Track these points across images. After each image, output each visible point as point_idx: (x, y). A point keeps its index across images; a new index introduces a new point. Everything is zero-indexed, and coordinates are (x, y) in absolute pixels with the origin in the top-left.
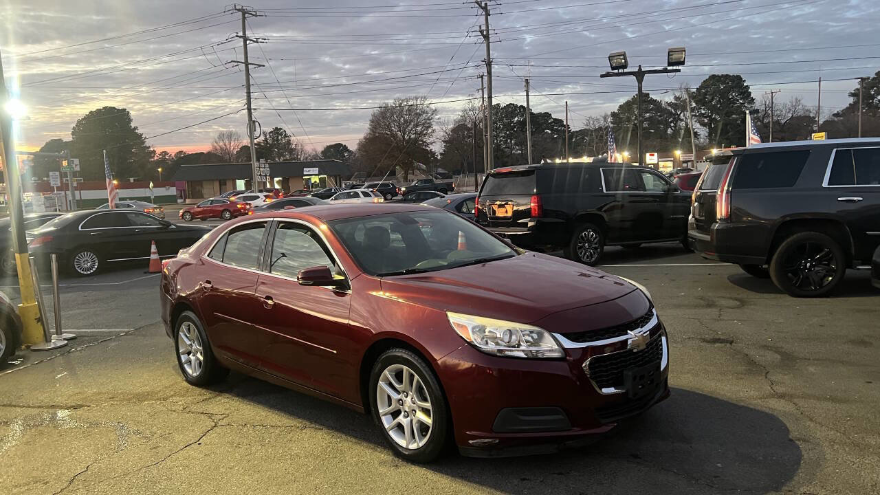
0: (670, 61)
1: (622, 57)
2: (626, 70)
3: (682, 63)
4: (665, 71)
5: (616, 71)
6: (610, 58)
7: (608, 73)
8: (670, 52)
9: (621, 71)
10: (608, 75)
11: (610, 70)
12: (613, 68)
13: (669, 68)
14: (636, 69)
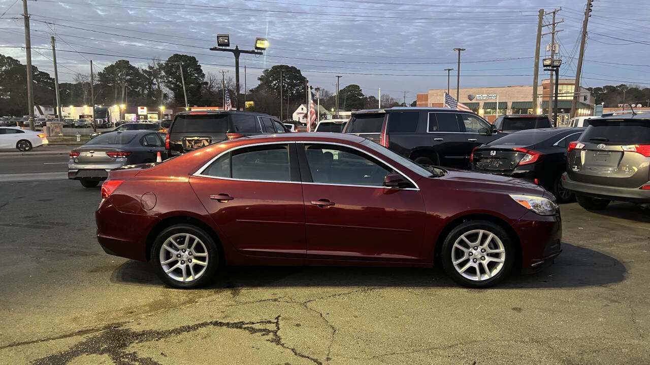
0: (257, 46)
1: (227, 38)
2: (227, 48)
3: (264, 49)
4: (253, 52)
5: (221, 47)
6: (218, 37)
8: (258, 40)
9: (223, 48)
10: (215, 49)
11: (217, 46)
12: (219, 45)
13: (256, 51)
14: (234, 48)
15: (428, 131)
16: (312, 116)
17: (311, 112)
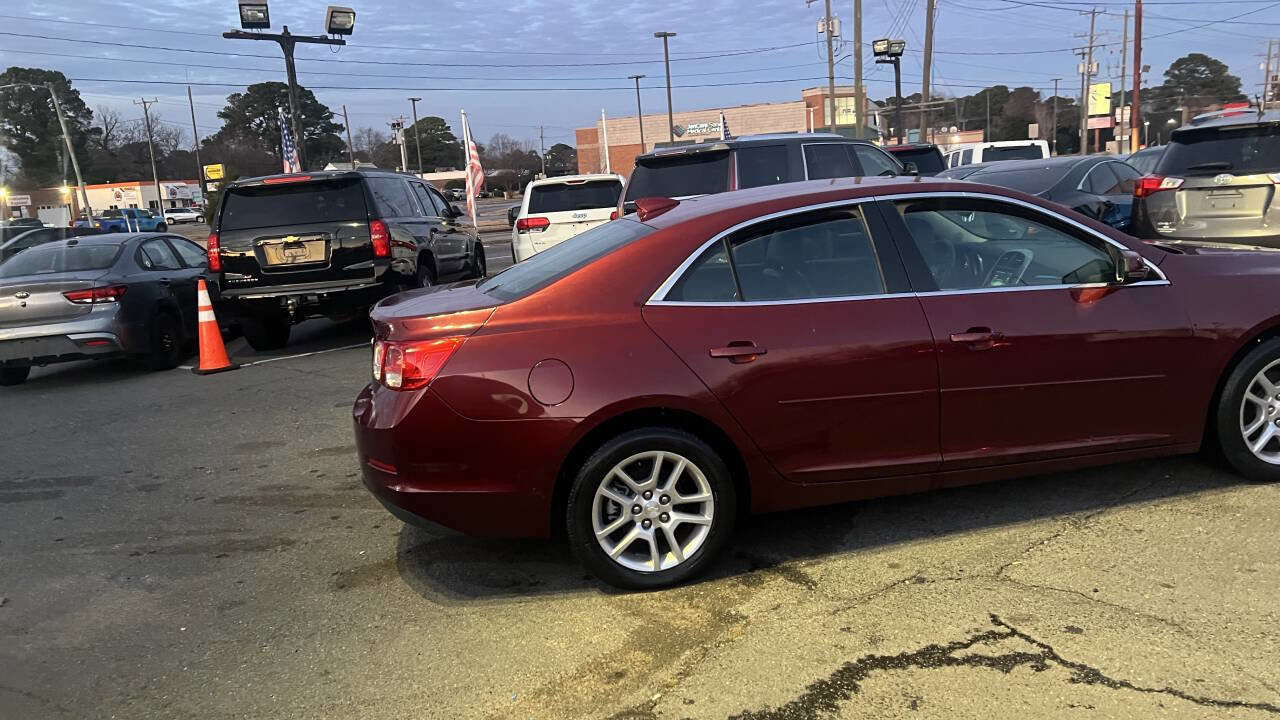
0: (332, 26)
1: (264, 8)
2: (265, 31)
3: (349, 32)
4: (323, 40)
5: (248, 30)
6: (242, 7)
7: (238, 32)
8: (334, 12)
9: (255, 31)
10: (235, 35)
11: (239, 26)
12: (245, 25)
13: (330, 37)
14: (280, 32)
16: (475, 177)
17: (472, 168)
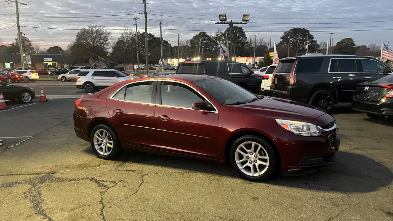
0: (244, 19)
1: (225, 16)
2: (225, 22)
3: (248, 20)
4: (241, 23)
5: (222, 22)
6: (220, 16)
7: (218, 22)
8: (244, 15)
9: (223, 22)
10: (218, 23)
12: (220, 21)
13: (243, 22)
14: (230, 22)
15: (328, 72)
16: (276, 61)
17: (275, 59)
